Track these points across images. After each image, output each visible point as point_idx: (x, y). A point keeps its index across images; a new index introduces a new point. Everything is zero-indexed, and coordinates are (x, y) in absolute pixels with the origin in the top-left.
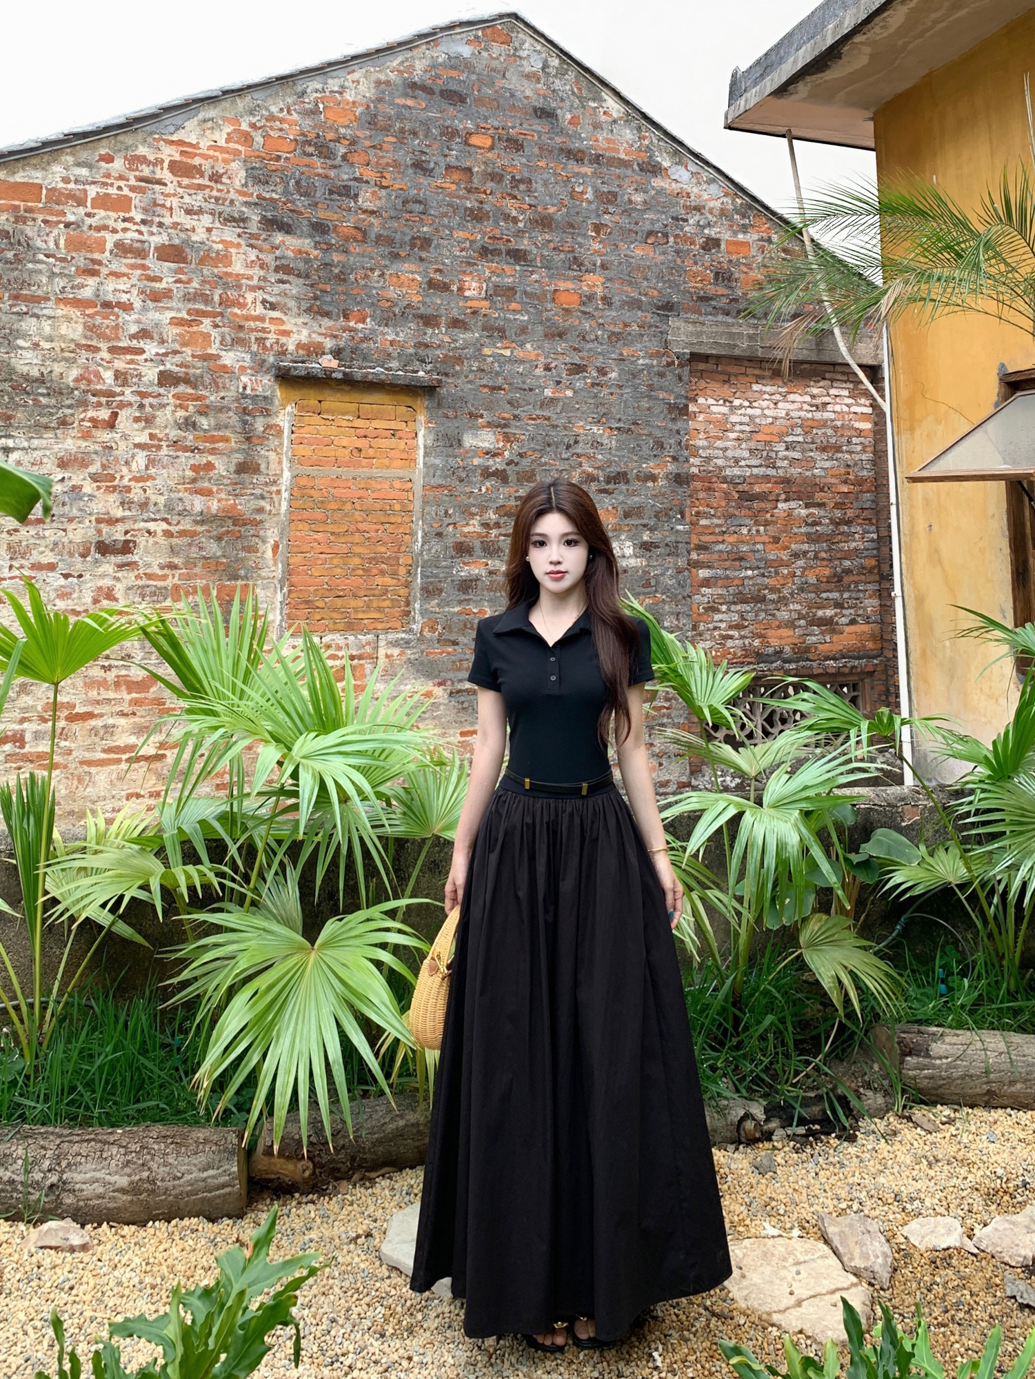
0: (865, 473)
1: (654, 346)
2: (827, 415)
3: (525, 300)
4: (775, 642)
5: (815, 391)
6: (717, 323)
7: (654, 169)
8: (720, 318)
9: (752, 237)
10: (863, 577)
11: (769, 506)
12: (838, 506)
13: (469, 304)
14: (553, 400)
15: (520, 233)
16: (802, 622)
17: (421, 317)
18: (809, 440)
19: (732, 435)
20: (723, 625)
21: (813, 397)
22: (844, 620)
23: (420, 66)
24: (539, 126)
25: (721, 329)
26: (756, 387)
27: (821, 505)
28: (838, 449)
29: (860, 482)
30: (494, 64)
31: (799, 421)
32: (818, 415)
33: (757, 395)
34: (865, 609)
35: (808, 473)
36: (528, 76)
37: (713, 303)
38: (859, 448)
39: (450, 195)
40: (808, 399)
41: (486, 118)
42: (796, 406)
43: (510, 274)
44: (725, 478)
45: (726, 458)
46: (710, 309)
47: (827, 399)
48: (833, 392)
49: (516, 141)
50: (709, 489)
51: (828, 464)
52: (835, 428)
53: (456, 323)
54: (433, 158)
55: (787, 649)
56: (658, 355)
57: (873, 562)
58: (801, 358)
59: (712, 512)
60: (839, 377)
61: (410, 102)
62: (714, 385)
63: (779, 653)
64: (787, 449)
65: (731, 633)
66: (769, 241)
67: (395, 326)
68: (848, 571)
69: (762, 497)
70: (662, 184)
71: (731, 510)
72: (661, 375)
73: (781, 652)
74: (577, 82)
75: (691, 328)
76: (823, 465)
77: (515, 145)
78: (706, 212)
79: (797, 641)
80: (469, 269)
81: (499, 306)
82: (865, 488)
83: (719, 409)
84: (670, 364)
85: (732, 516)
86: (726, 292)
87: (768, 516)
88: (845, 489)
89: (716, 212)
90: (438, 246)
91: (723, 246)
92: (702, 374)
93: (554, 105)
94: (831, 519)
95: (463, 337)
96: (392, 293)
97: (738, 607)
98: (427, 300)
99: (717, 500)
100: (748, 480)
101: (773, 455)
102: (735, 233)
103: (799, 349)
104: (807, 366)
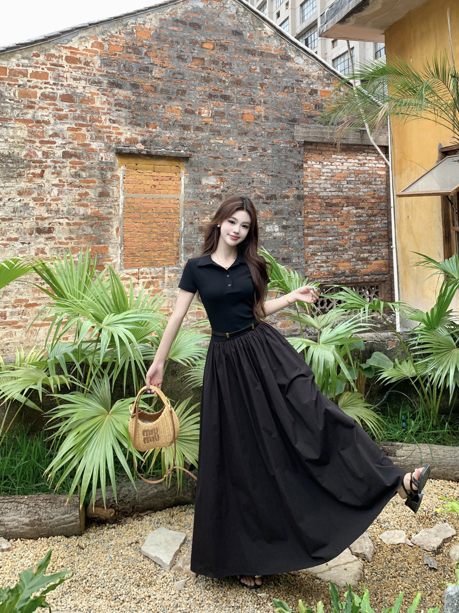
0: (382, 194)
1: (288, 138)
2: (365, 168)
3: (229, 118)
4: (342, 269)
5: (360, 158)
6: (316, 128)
7: (288, 58)
8: (317, 125)
9: (331, 89)
10: (381, 240)
11: (339, 209)
12: (370, 208)
13: (204, 120)
14: (242, 163)
15: (226, 88)
16: (354, 260)
17: (182, 126)
18: (357, 179)
19: (323, 178)
20: (319, 261)
21: (359, 160)
22: (372, 258)
23: (180, 12)
24: (235, 39)
25: (318, 130)
26: (333, 156)
27: (363, 208)
28: (370, 183)
29: (380, 198)
30: (214, 11)
31: (353, 171)
32: (361, 168)
33: (334, 160)
34: (382, 253)
35: (357, 194)
36: (229, 16)
37: (314, 118)
38: (380, 183)
39: (194, 70)
40: (357, 161)
41: (210, 36)
42: (352, 164)
43: (222, 106)
44: (320, 196)
45: (320, 188)
46: (313, 121)
47: (365, 161)
48: (368, 158)
49: (224, 46)
50: (313, 202)
51: (365, 190)
52: (369, 174)
53: (198, 129)
54: (186, 54)
55: (347, 271)
56: (290, 142)
57: (386, 233)
58: (354, 143)
59: (314, 212)
60: (371, 151)
61: (175, 29)
62: (315, 156)
63: (343, 273)
64: (348, 184)
65: (322, 265)
66: (340, 91)
67: (170, 130)
68: (374, 237)
69: (336, 205)
70: (291, 65)
71: (322, 211)
72: (291, 151)
73: (345, 273)
74: (252, 19)
75: (304, 130)
76: (363, 191)
77: (224, 47)
78: (311, 77)
79: (351, 268)
80: (204, 104)
81: (217, 121)
82: (382, 200)
83: (317, 166)
84: (295, 146)
85: (323, 213)
86: (320, 113)
87: (339, 213)
88: (373, 201)
89: (316, 78)
90: (189, 93)
91: (319, 93)
92: (309, 151)
93: (241, 29)
94: (367, 214)
95: (201, 135)
96: (169, 115)
97: (326, 253)
98: (185, 118)
99: (316, 206)
100: (330, 198)
101: (341, 186)
102: (324, 87)
103: (353, 139)
104: (357, 147)
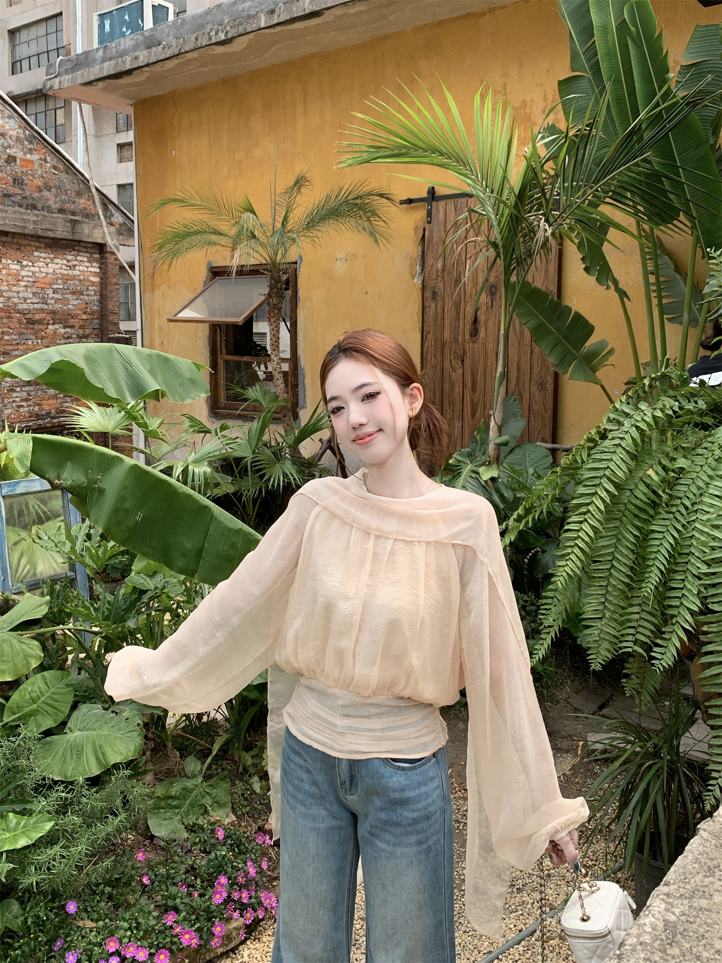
0: (96, 308)
2: (76, 273)
4: (46, 408)
5: (69, 257)
6: (15, 212)
8: (17, 209)
9: (35, 157)
11: (43, 327)
12: (82, 327)
18: (66, 287)
19: (22, 284)
20: (18, 399)
21: (68, 261)
25: (18, 216)
26: (36, 254)
27: (72, 327)
28: (82, 293)
29: (93, 313)
31: (60, 276)
32: (71, 272)
33: (36, 258)
35: (65, 308)
37: (13, 198)
38: (93, 293)
40: (65, 262)
42: (59, 266)
44: (18, 310)
45: (19, 298)
46: (10, 203)
47: (75, 263)
48: (78, 258)
50: (9, 317)
51: (76, 302)
52: (80, 280)
55: (53, 411)
58: (62, 237)
59: (11, 331)
60: (82, 249)
62: (12, 252)
63: (48, 414)
64: (54, 293)
65: (22, 404)
66: (45, 161)
69: (40, 322)
71: (22, 330)
73: (50, 413)
76: (73, 303)
78: (7, 137)
79: (58, 406)
82: (96, 316)
83: (15, 267)
85: (22, 334)
86: (20, 192)
87: (43, 333)
88: (85, 317)
89: (14, 139)
91: (18, 161)
94: (77, 335)
97: (26, 388)
99: (14, 324)
100: (32, 312)
101: (46, 296)
102: (25, 154)
103: (61, 231)
104: (65, 242)
